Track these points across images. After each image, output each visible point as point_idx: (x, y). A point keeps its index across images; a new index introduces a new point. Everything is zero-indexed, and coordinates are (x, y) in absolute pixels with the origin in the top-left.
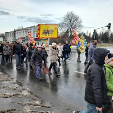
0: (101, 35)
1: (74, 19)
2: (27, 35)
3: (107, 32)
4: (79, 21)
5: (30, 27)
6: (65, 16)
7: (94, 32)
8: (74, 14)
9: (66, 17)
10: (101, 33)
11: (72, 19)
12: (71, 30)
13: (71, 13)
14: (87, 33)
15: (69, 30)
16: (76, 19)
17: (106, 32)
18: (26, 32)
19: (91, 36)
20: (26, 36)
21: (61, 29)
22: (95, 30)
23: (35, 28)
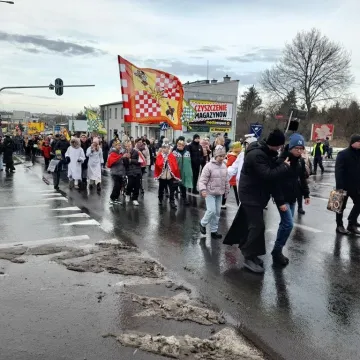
1: (319, 56)
4: (338, 62)
6: (288, 47)
8: (321, 38)
9: (290, 51)
11: (314, 57)
12: (307, 92)
13: (312, 35)
15: (303, 92)
16: (329, 54)
21: (275, 89)
23: (191, 90)
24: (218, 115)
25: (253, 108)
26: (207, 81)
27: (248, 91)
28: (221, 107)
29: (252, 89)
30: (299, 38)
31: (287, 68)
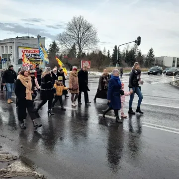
0: (124, 54)
1: (84, 29)
2: (5, 53)
3: (133, 51)
4: (92, 32)
5: (10, 39)
7: (114, 50)
8: (84, 20)
10: (125, 51)
11: (82, 29)
12: (80, 45)
14: (105, 51)
15: (78, 45)
16: (88, 28)
17: (131, 50)
18: (3, 47)
19: (111, 55)
20: (3, 55)
21: (64, 43)
22: (116, 47)
24: (35, 55)
25: (55, 52)
26: (29, 37)
27: (52, 43)
28: (37, 51)
29: (54, 43)
30: (74, 19)
31: (69, 33)
